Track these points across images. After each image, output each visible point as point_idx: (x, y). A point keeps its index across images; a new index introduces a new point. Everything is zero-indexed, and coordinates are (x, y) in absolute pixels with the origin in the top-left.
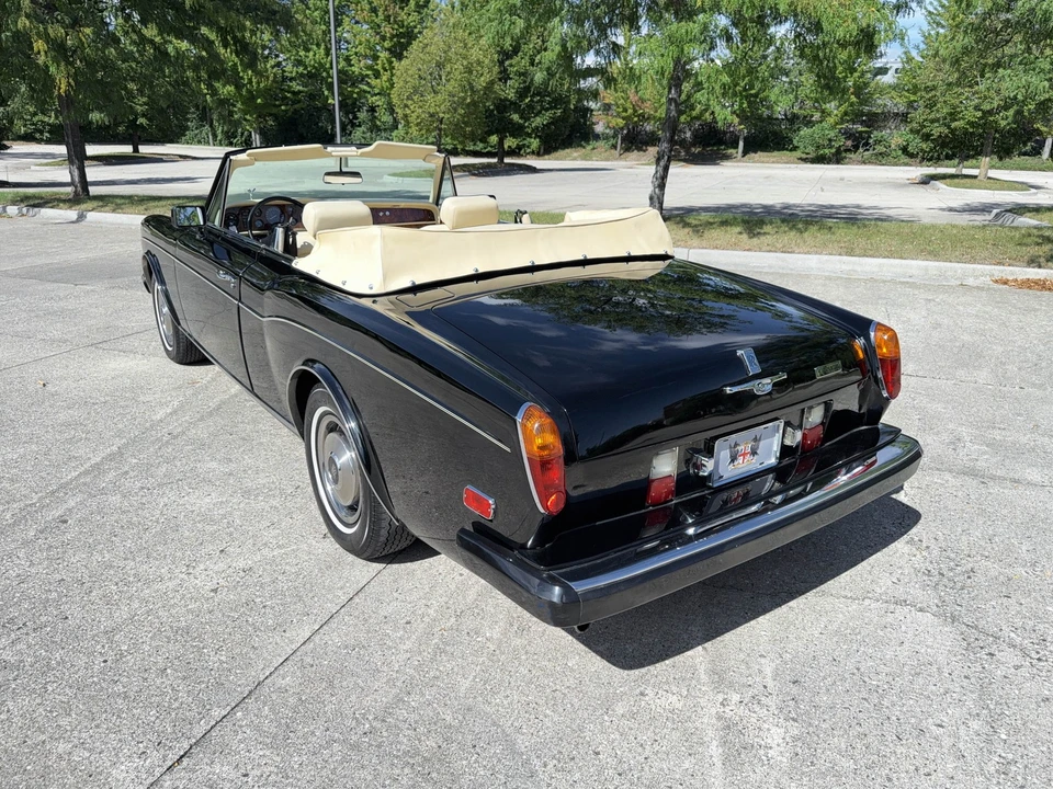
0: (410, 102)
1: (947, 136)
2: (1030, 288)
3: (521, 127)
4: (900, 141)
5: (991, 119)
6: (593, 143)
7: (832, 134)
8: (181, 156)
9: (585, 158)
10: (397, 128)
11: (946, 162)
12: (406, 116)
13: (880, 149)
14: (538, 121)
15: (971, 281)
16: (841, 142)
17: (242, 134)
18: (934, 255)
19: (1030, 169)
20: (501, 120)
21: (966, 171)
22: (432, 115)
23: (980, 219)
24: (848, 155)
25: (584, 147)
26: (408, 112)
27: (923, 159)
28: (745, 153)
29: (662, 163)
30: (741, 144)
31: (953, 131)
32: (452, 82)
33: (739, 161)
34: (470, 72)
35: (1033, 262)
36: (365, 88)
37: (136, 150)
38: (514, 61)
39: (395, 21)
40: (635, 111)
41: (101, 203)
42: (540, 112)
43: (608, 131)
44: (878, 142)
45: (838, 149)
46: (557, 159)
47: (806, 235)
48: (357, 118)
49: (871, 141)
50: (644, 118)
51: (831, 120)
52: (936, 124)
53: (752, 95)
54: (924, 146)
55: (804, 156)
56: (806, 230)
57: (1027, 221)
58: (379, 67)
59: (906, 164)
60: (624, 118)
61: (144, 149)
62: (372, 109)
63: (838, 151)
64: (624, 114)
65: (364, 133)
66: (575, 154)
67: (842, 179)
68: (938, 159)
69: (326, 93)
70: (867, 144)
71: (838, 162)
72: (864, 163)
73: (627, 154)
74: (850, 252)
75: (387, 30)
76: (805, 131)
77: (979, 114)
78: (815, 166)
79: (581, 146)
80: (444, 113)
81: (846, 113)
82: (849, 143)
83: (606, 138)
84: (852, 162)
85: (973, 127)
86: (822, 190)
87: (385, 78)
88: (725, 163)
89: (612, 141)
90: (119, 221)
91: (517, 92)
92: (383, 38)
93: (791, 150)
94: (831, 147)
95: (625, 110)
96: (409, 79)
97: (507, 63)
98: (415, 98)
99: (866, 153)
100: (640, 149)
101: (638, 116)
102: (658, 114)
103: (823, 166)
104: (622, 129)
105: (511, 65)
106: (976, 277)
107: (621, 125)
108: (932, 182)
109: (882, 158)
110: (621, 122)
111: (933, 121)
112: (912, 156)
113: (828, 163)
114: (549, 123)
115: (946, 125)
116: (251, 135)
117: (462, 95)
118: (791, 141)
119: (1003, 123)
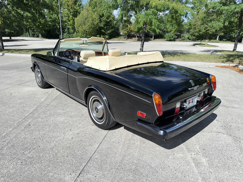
0: (79, 27)
1: (198, 35)
2: (223, 67)
3: (105, 33)
4: (187, 36)
5: (208, 32)
6: (120, 37)
7: (173, 35)
8: (22, 40)
9: (118, 40)
10: (74, 33)
12: (78, 30)
13: (183, 38)
14: (108, 32)
15: (210, 66)
16: (175, 37)
17: (37, 34)
18: (202, 61)
19: (214, 42)
20: (100, 31)
21: (202, 43)
22: (84, 30)
23: (208, 53)
24: (176, 39)
25: (118, 38)
26: (79, 29)
28: (154, 39)
29: (143, 41)
30: (153, 37)
31: (200, 34)
32: (89, 23)
33: (153, 41)
34: (93, 21)
35: (223, 62)
36: (67, 24)
37: (11, 38)
38: (103, 18)
39: (73, 8)
40: (130, 30)
41: (8, 51)
42: (109, 30)
43: (123, 34)
44: (183, 37)
46: (112, 40)
47: (175, 57)
48: (65, 31)
49: (181, 36)
50: (131, 31)
51: (172, 32)
52: (196, 33)
54: (194, 38)
55: (167, 40)
56: (174, 56)
57: (219, 53)
58: (70, 19)
59: (189, 41)
60: (127, 31)
61: (13, 38)
62: (68, 29)
63: (174, 39)
64: (127, 30)
65: (66, 34)
66: (116, 39)
67: (176, 45)
68: (195, 40)
69: (57, 25)
70: (180, 37)
71: (174, 41)
72: (180, 41)
73: (128, 39)
74: (185, 61)
75: (72, 10)
76: (167, 34)
77: (205, 31)
78: (169, 42)
79: (118, 37)
80: (87, 30)
81: (176, 30)
82: (177, 37)
83: (123, 36)
84: (177, 41)
85: (204, 33)
86: (173, 47)
87: (71, 22)
88: (150, 41)
89: (124, 36)
90: (13, 55)
91: (104, 25)
92: (71, 12)
93: (164, 38)
94: (173, 38)
96: (79, 22)
97: (101, 19)
98: (80, 26)
99: (180, 39)
100: (131, 38)
102: (135, 30)
104: (127, 34)
105: (102, 19)
106: (212, 65)
108: (196, 45)
109: (183, 40)
110: (126, 32)
111: (195, 32)
112: (190, 40)
113: (172, 41)
114: (111, 32)
115: (198, 33)
116: (39, 35)
117: (91, 26)
118: (164, 36)
119: (210, 33)
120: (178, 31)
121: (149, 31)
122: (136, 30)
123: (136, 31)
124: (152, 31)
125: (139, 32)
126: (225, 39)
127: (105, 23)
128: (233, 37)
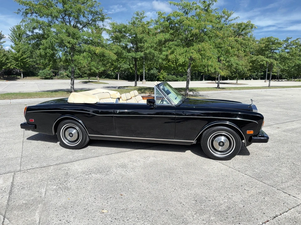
4: (66, 74)
7: (49, 72)
11: (78, 78)
13: (62, 76)
16: (52, 74)
21: (90, 81)
24: (54, 77)
28: (24, 77)
30: (22, 75)
33: (23, 79)
44: (61, 74)
51: (48, 69)
53: (24, 62)
55: (41, 78)
57: (126, 88)
59: (69, 79)
63: (51, 76)
70: (58, 74)
71: (52, 79)
72: (58, 79)
76: (41, 71)
81: (51, 67)
82: (54, 74)
84: (55, 79)
88: (18, 80)
93: (37, 76)
94: (49, 75)
99: (58, 77)
103: (48, 80)
109: (62, 78)
112: (70, 77)
118: (37, 74)
120: (54, 67)
121: (15, 67)
124: (19, 67)
125: (2, 68)
126: (104, 76)
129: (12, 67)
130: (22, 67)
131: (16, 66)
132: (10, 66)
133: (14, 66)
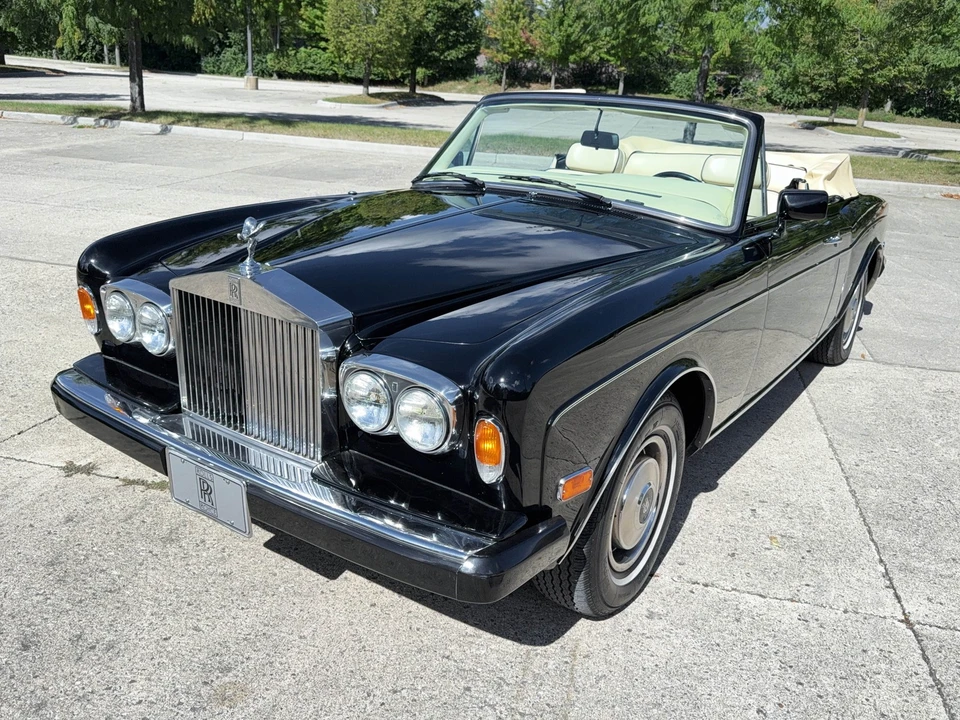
0: (346, 31)
1: (832, 89)
4: (765, 88)
5: (870, 76)
6: (476, 77)
9: (470, 91)
13: (748, 95)
14: (452, 55)
15: (928, 195)
16: (716, 88)
22: (367, 45)
24: (719, 100)
25: (467, 80)
27: (785, 106)
30: (621, 85)
31: (837, 85)
32: (390, 14)
40: (521, 48)
42: (455, 45)
43: (490, 66)
44: (746, 89)
45: (711, 94)
48: (228, 38)
49: (740, 88)
50: (530, 54)
52: (824, 78)
57: (931, 157)
59: (771, 111)
60: (509, 54)
61: (10, 60)
63: (711, 96)
64: (511, 50)
66: (459, 87)
68: (798, 107)
70: (736, 91)
73: (511, 89)
76: (680, 76)
77: (861, 71)
82: (721, 89)
83: (488, 71)
85: (854, 82)
89: (497, 76)
91: (435, 26)
93: (666, 93)
95: (512, 45)
98: (353, 27)
99: (735, 99)
100: (523, 85)
101: (523, 52)
102: (548, 52)
104: (506, 64)
106: (931, 193)
107: (507, 61)
108: (817, 128)
109: (748, 104)
110: (507, 58)
111: (821, 75)
112: (775, 103)
114: (463, 58)
115: (831, 79)
116: (102, 50)
117: (399, 27)
118: (666, 84)
119: (879, 80)
120: (727, 63)
121: (606, 57)
122: (554, 50)
123: (553, 54)
124: (619, 58)
125: (567, 59)
126: (920, 106)
127: (442, 16)
128: (948, 102)
129: (595, 58)
130: (627, 60)
131: (608, 52)
132: (593, 52)
133: (603, 55)
